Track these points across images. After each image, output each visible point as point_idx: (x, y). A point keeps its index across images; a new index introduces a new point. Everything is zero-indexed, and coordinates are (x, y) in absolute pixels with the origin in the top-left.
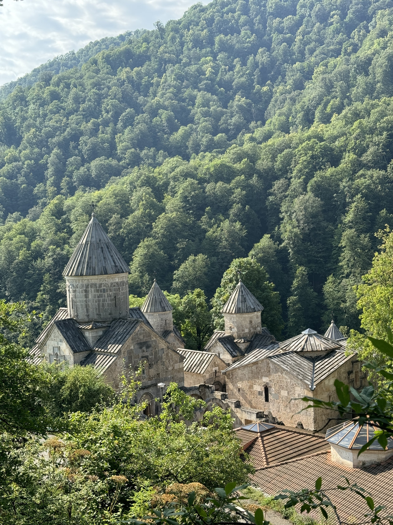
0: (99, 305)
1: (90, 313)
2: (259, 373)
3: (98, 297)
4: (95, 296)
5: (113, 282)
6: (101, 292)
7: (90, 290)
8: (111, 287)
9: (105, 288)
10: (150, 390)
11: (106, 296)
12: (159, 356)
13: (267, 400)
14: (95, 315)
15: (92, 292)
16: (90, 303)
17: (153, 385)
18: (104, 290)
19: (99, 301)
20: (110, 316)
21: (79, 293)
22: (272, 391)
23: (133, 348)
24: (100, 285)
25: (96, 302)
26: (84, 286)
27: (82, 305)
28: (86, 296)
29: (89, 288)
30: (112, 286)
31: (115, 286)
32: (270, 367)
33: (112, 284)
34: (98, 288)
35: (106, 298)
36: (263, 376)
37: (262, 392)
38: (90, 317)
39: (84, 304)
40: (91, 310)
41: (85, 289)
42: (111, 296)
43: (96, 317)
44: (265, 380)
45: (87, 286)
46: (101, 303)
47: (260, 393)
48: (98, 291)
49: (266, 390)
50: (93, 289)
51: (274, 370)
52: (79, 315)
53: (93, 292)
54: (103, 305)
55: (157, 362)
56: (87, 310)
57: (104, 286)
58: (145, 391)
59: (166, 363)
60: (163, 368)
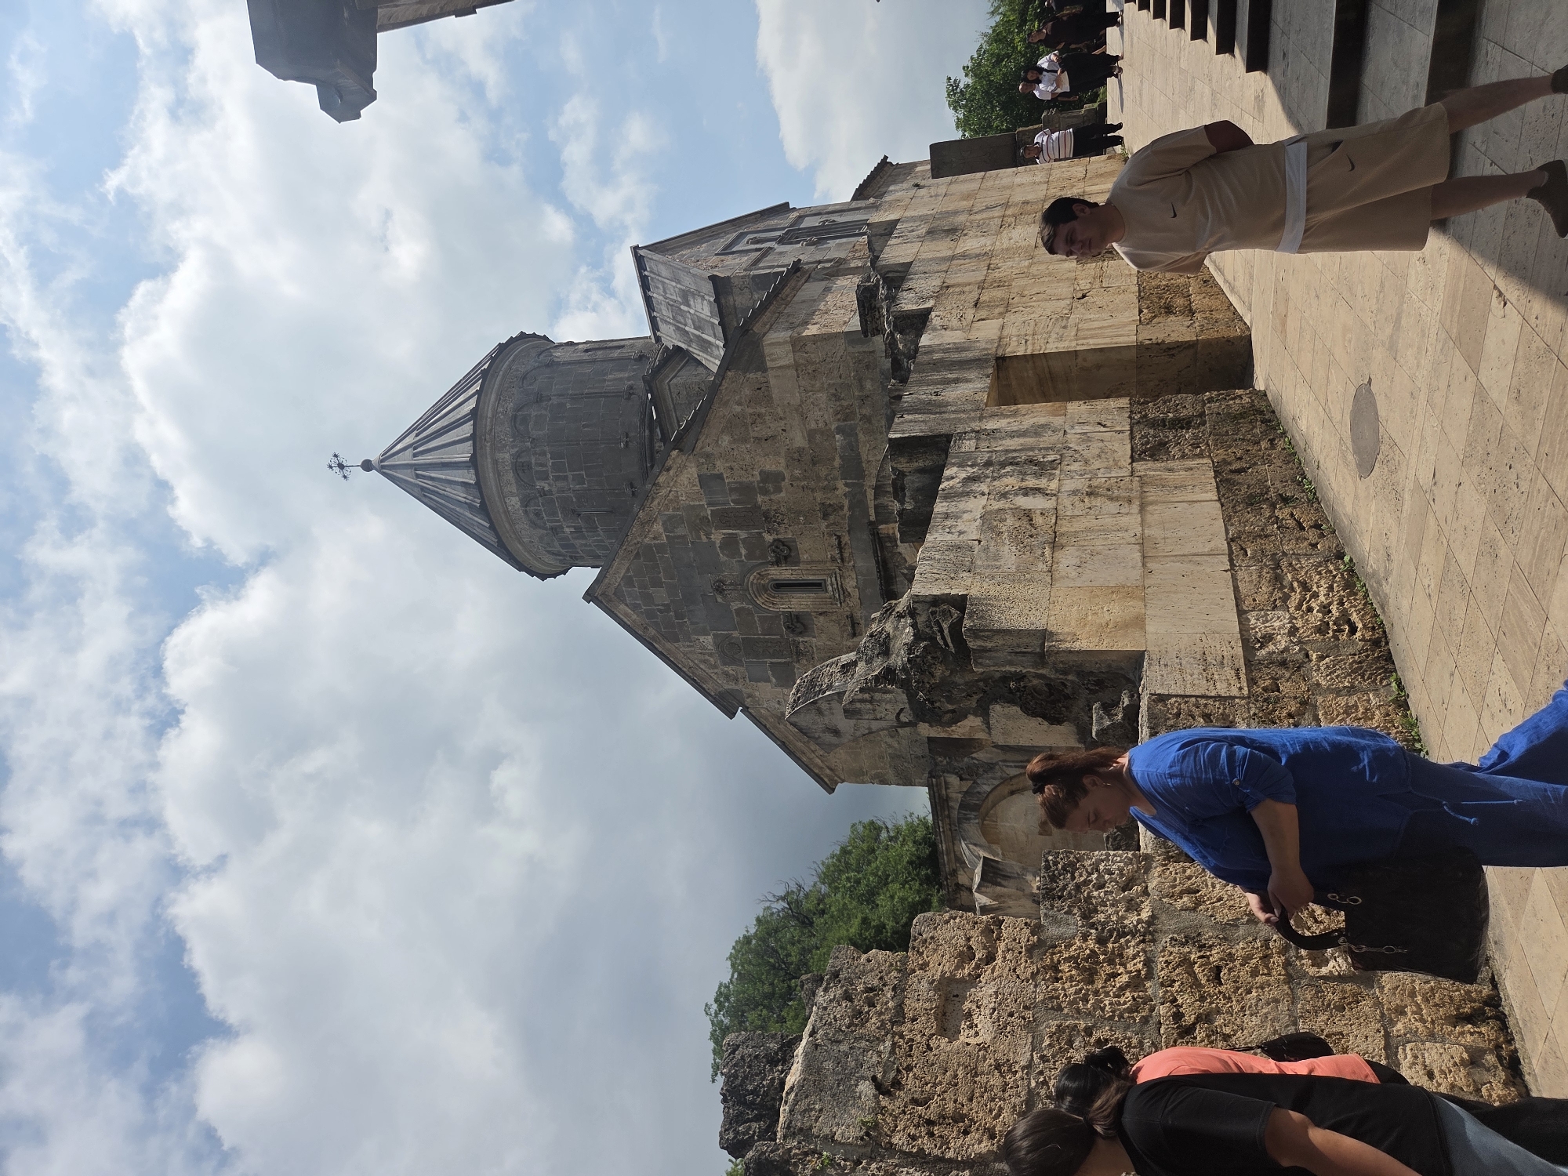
30: (539, 522)
59: (771, 465)
60: (794, 479)
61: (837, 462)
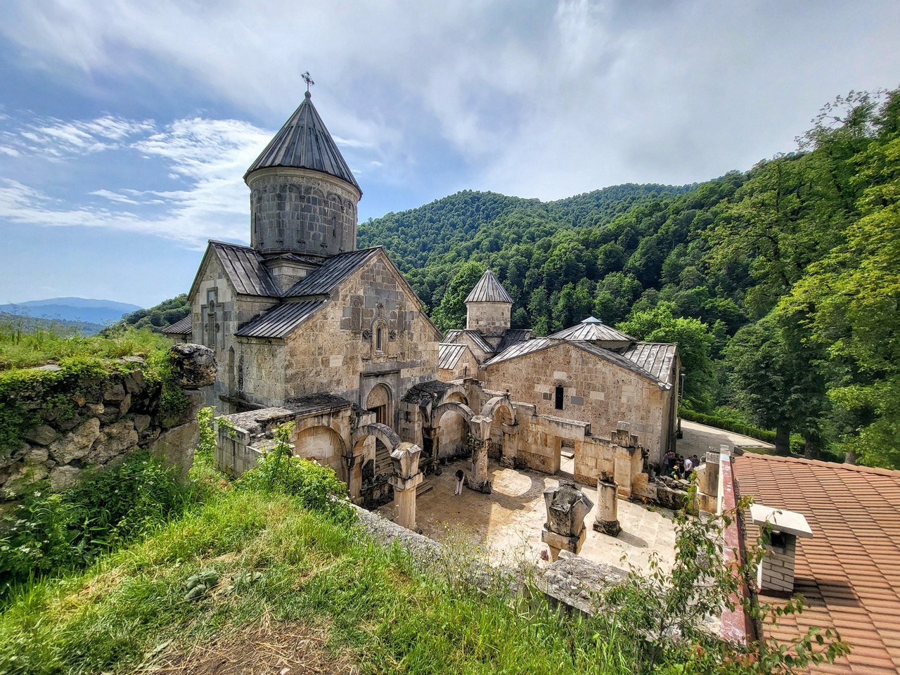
0: (302, 223)
1: (286, 238)
2: (547, 366)
3: (302, 210)
4: (297, 206)
5: (331, 191)
6: (308, 201)
7: (288, 196)
8: (327, 198)
9: (317, 196)
10: (389, 380)
11: (318, 211)
12: (406, 322)
13: (559, 405)
14: (295, 242)
15: (291, 200)
16: (286, 220)
17: (393, 371)
18: (314, 199)
19: (303, 217)
20: (321, 248)
21: (268, 201)
22: (570, 392)
24: (308, 190)
25: (298, 219)
26: (278, 188)
27: (271, 223)
28: (281, 207)
29: (285, 191)
30: (330, 197)
31: (334, 199)
32: (571, 356)
33: (329, 194)
34: (303, 194)
35: (317, 214)
36: (555, 370)
37: (551, 395)
38: (286, 245)
39: (274, 221)
40: (287, 232)
41: (278, 192)
42: (325, 214)
43: (296, 246)
44: (559, 375)
45: (283, 188)
46: (307, 221)
47: (546, 396)
48: (302, 198)
49: (560, 391)
50: (293, 195)
51: (580, 360)
52: (265, 241)
53: (293, 200)
54: (311, 228)
55: (402, 332)
56: (281, 232)
57: (315, 193)
58: (380, 380)
59: (415, 337)
60: (411, 344)
61: (415, 360)
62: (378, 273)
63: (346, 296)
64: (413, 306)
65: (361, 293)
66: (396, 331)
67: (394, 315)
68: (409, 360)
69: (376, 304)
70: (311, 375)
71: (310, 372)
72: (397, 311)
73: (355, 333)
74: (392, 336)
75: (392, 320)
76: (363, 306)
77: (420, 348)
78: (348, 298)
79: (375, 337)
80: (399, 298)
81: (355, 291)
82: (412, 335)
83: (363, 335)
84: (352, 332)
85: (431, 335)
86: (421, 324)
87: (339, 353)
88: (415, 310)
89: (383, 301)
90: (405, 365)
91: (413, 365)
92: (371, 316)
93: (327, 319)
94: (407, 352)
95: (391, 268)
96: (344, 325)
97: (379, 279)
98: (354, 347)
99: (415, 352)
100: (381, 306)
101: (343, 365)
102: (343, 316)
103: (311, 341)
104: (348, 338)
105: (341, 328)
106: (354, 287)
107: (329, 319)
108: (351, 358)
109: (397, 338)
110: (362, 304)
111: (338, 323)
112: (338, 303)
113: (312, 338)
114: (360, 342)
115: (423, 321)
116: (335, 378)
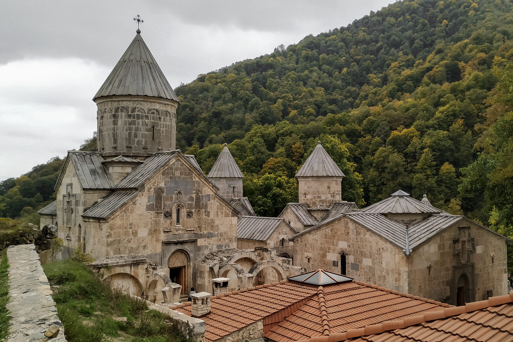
10: (186, 247)
12: (203, 204)
17: (190, 240)
23: (163, 186)
58: (179, 247)
59: (212, 214)
60: (208, 220)
61: (211, 232)
62: (177, 169)
63: (151, 188)
64: (209, 190)
65: (162, 185)
66: (193, 210)
67: (191, 199)
68: (205, 232)
69: (175, 192)
70: (124, 242)
71: (124, 240)
72: (194, 196)
73: (158, 213)
74: (189, 215)
75: (190, 202)
76: (165, 194)
77: (217, 222)
78: (152, 190)
79: (174, 216)
80: (196, 185)
81: (158, 185)
82: (209, 212)
83: (165, 215)
84: (155, 213)
85: (228, 211)
86: (218, 204)
87: (145, 227)
88: (211, 193)
89: (181, 188)
90: (201, 236)
91: (210, 236)
92: (171, 200)
93: (136, 204)
94: (204, 226)
95: (188, 164)
96: (149, 208)
97: (178, 174)
98: (157, 223)
99: (212, 226)
100: (180, 193)
101: (148, 235)
102: (149, 202)
103: (125, 220)
104: (153, 217)
105: (147, 210)
106: (157, 182)
107: (138, 205)
108: (155, 231)
109: (194, 215)
110: (163, 192)
111: (145, 207)
112: (144, 193)
113: (125, 217)
114: (162, 218)
115: (219, 201)
116: (142, 244)
